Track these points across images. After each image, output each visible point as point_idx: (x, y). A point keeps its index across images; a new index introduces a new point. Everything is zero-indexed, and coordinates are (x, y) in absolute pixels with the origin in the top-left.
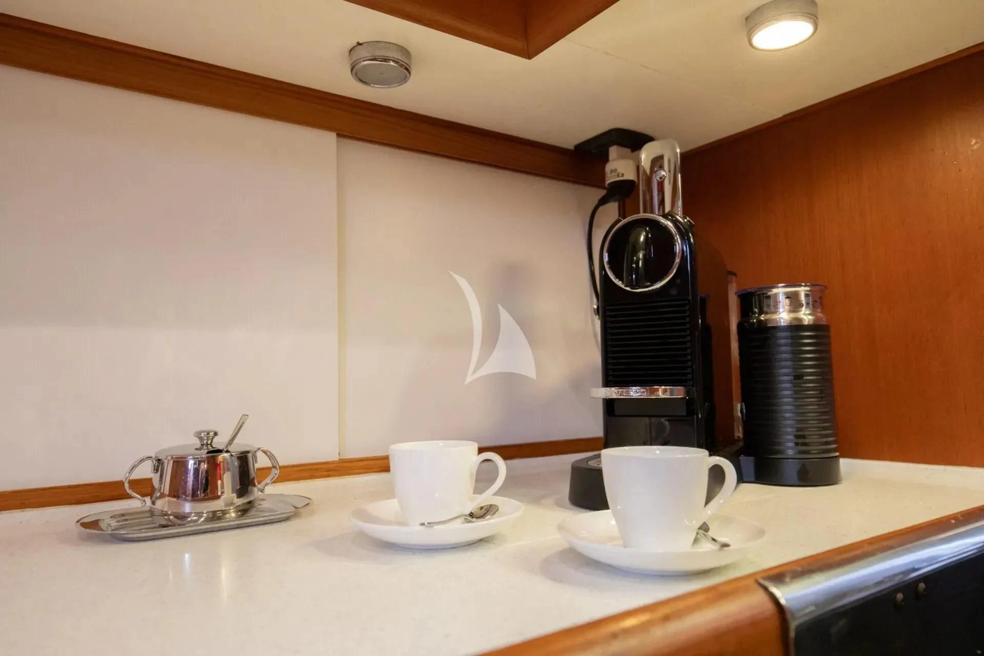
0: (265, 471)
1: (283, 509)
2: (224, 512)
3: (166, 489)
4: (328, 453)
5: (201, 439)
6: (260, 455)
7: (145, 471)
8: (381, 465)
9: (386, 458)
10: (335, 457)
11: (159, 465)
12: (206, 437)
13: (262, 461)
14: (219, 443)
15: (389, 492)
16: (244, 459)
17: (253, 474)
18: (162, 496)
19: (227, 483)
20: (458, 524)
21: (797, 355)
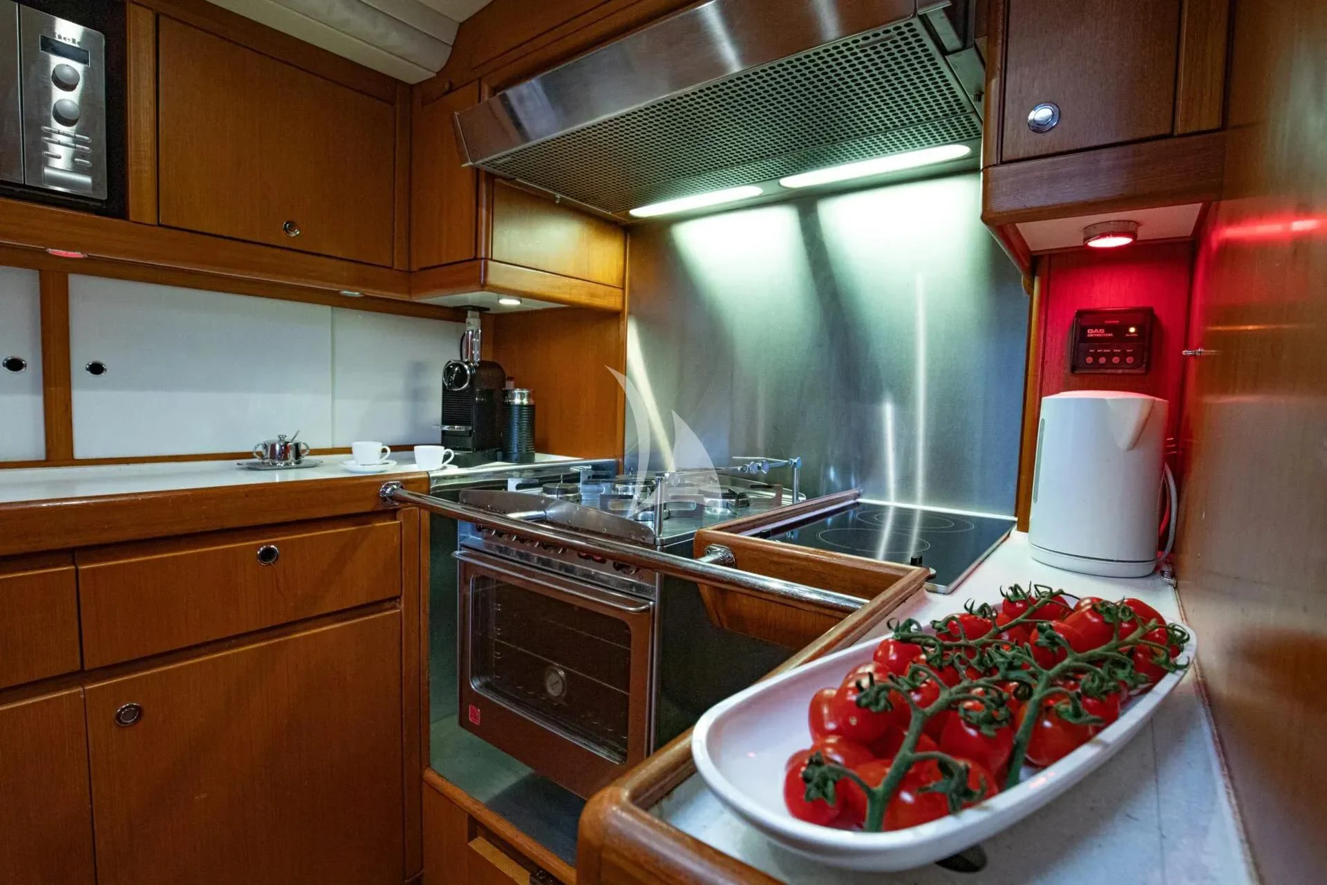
0: (304, 451)
1: (309, 464)
2: (291, 463)
3: (269, 456)
4: (328, 445)
5: (280, 438)
6: (302, 445)
7: (260, 449)
8: (348, 451)
9: (351, 448)
10: (330, 447)
11: (265, 447)
12: (281, 438)
13: (303, 447)
14: (287, 439)
15: (353, 459)
16: (297, 445)
17: (300, 452)
18: (267, 458)
19: (291, 454)
20: (360, 466)
21: (521, 416)
